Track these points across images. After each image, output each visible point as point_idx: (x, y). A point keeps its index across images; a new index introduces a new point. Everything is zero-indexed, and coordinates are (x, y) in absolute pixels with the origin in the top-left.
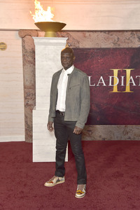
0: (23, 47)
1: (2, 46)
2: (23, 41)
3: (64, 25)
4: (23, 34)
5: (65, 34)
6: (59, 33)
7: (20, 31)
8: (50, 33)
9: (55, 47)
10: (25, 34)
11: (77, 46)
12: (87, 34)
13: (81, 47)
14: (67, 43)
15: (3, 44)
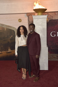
0: (29, 20)
1: (20, 20)
2: (28, 18)
3: (46, 9)
4: (28, 15)
5: (46, 13)
6: (44, 13)
7: (27, 13)
8: (40, 13)
9: (42, 19)
10: (29, 15)
11: (52, 19)
12: (57, 13)
13: (54, 19)
14: (47, 18)
15: (20, 19)
